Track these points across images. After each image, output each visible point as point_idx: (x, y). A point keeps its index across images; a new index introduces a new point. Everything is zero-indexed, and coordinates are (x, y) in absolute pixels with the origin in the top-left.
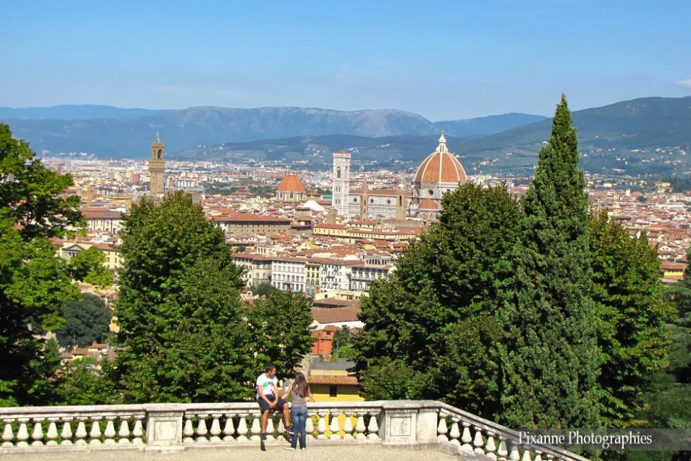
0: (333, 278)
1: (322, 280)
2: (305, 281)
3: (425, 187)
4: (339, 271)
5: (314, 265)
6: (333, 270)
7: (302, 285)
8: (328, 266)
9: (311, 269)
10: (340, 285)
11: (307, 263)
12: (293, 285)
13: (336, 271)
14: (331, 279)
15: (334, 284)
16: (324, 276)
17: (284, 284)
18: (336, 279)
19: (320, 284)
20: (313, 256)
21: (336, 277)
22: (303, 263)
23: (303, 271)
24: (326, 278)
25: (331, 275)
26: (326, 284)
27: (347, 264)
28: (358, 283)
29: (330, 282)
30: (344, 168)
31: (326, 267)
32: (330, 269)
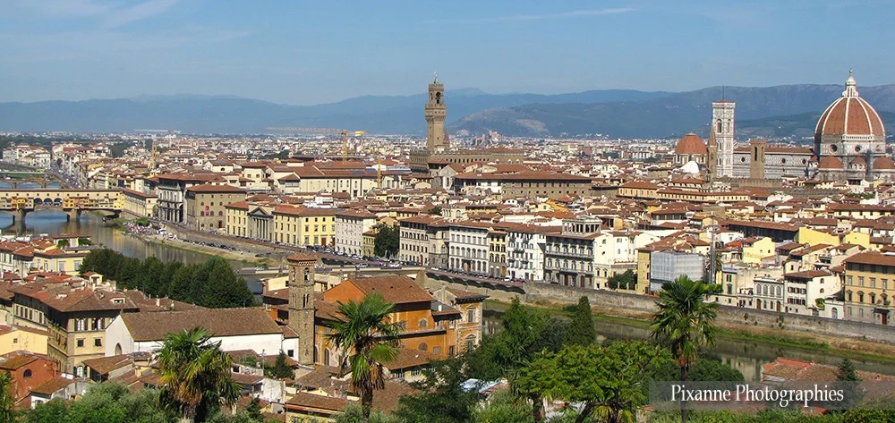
0: (522, 252)
1: (509, 255)
2: (488, 257)
3: (826, 142)
4: (530, 242)
5: (500, 232)
6: (521, 241)
7: (485, 263)
8: (516, 234)
9: (495, 239)
10: (531, 263)
11: (491, 229)
12: (474, 262)
13: (526, 242)
14: (520, 255)
15: (523, 262)
16: (511, 249)
17: (464, 261)
18: (527, 254)
19: (506, 262)
20: (501, 220)
21: (526, 251)
22: (486, 231)
23: (485, 242)
24: (513, 252)
25: (520, 248)
26: (513, 262)
27: (541, 231)
28: (554, 260)
29: (519, 259)
30: (726, 120)
31: (513, 235)
32: (519, 240)
